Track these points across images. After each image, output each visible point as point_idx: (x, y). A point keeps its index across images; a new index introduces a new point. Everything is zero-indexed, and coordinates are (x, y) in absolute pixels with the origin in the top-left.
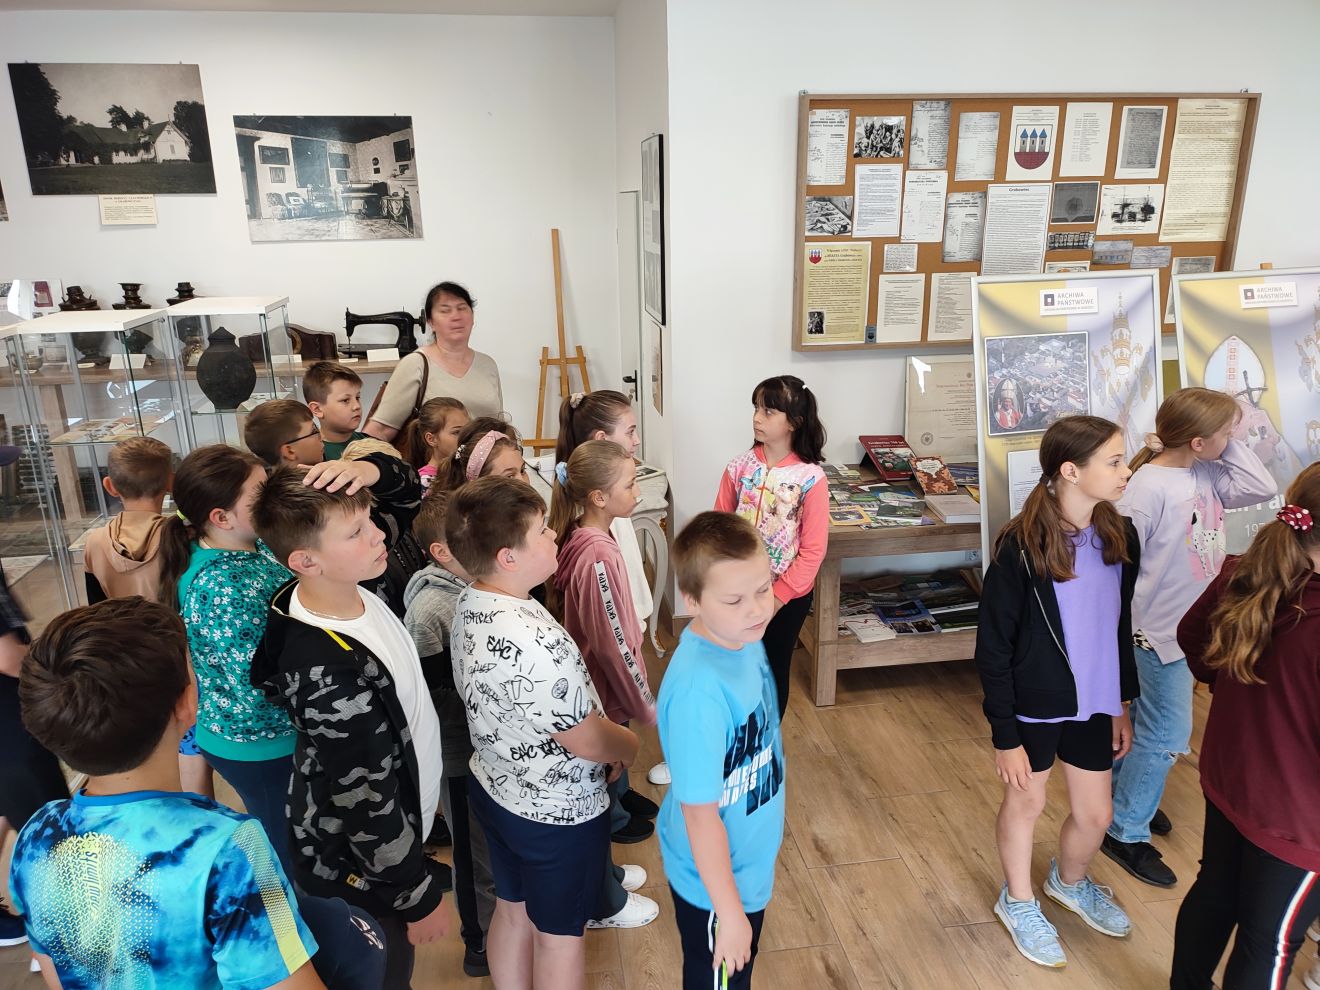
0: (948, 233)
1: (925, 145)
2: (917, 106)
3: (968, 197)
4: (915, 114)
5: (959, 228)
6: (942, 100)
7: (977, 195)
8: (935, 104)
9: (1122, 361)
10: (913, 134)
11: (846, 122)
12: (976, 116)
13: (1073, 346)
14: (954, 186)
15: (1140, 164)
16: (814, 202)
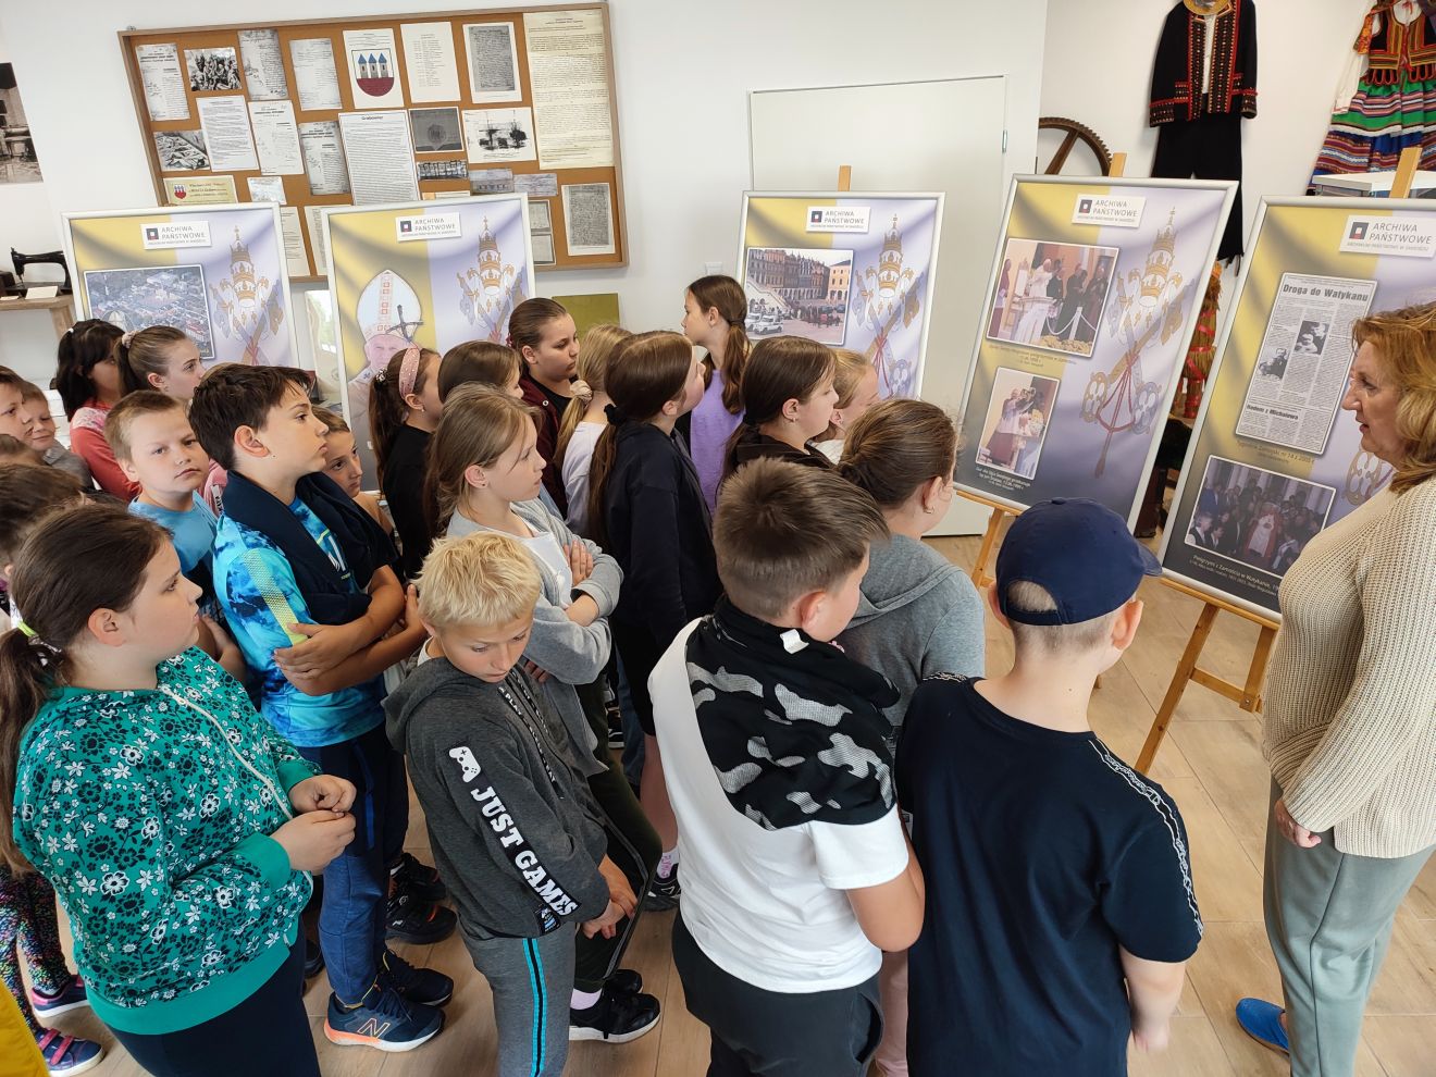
0: (310, 165)
1: (261, 74)
2: (242, 37)
3: (320, 126)
4: (243, 44)
5: (319, 159)
6: (267, 28)
7: (328, 124)
8: (260, 34)
9: (245, 294)
10: (245, 64)
11: (175, 55)
12: (307, 42)
13: (186, 279)
14: (302, 117)
15: (496, 86)
16: (164, 138)
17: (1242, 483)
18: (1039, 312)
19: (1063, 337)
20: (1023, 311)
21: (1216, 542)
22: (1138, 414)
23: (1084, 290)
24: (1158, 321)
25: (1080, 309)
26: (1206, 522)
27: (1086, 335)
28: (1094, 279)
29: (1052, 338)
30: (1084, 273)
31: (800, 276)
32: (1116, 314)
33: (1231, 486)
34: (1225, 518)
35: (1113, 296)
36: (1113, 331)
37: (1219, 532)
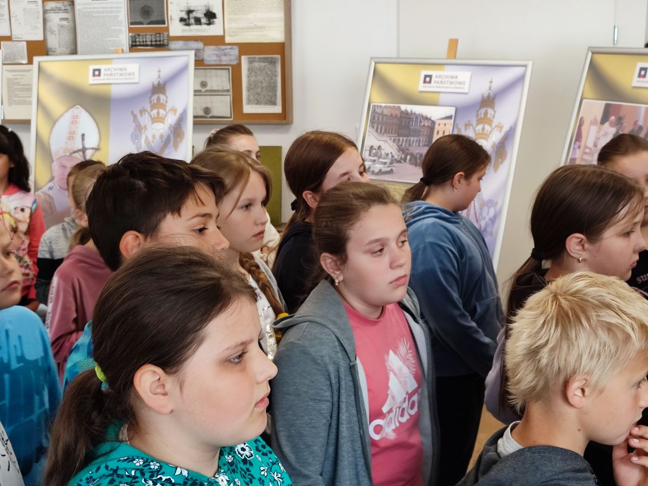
31: (411, 127)
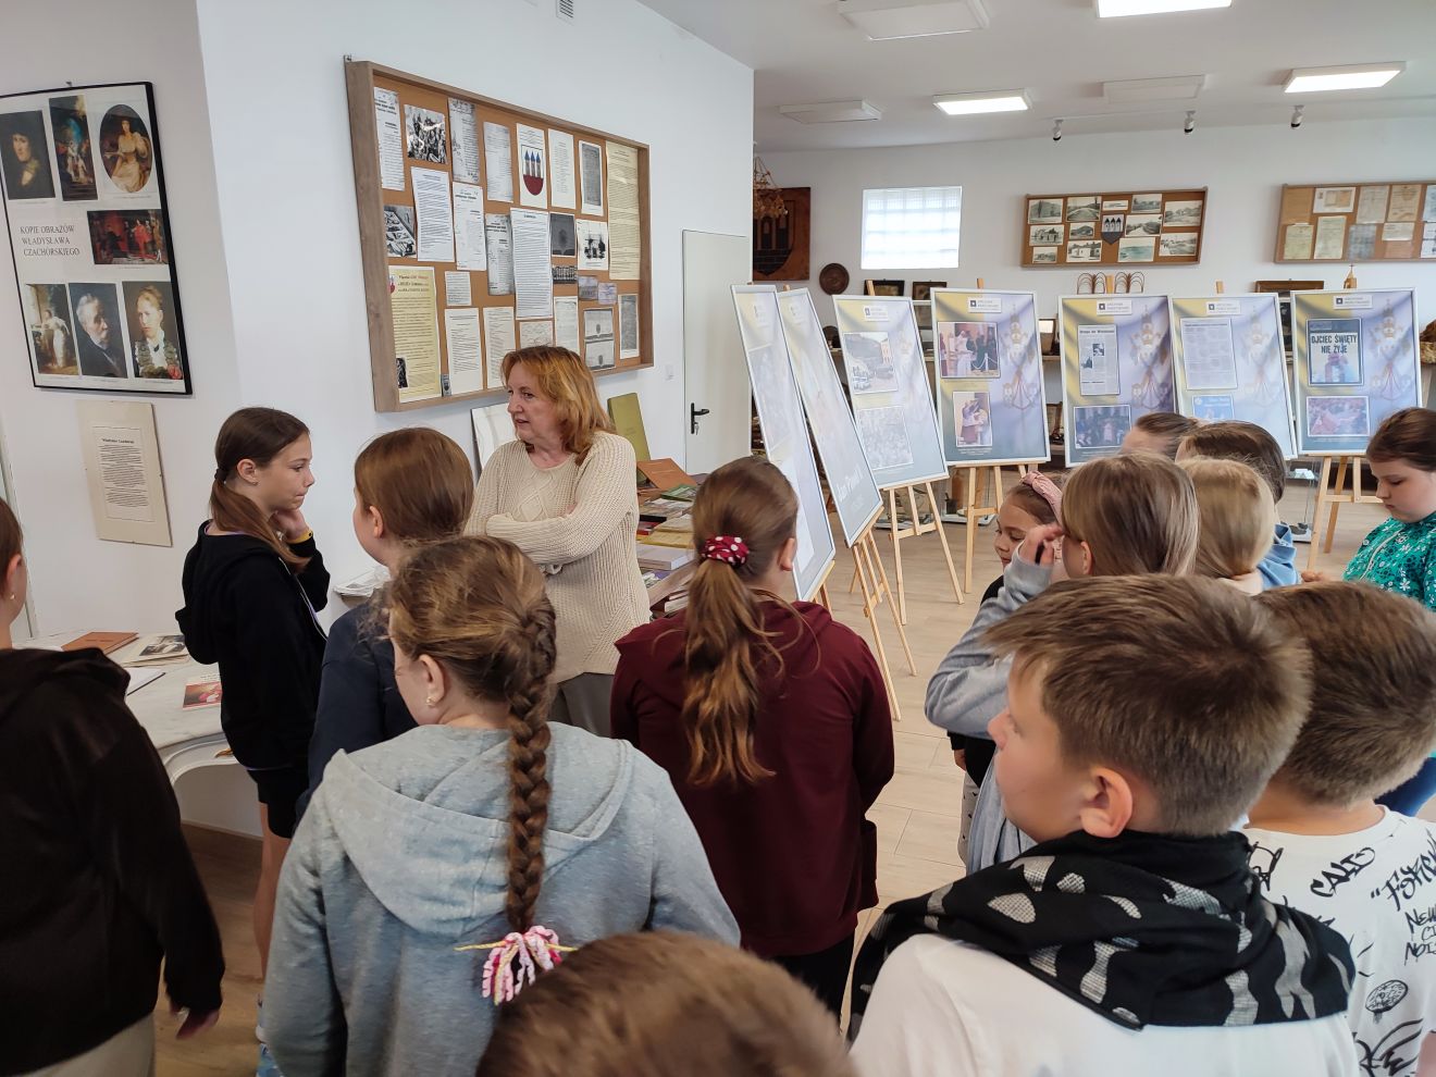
17: (1092, 415)
18: (966, 359)
19: (983, 369)
20: (957, 361)
21: (1089, 443)
22: (1031, 398)
23: (985, 345)
24: (1025, 355)
25: (986, 355)
26: (1082, 436)
27: (994, 366)
28: (988, 340)
29: (977, 371)
30: (983, 336)
32: (1004, 355)
33: (1087, 417)
34: (1090, 431)
35: (1000, 347)
36: (1006, 362)
37: (1089, 438)
